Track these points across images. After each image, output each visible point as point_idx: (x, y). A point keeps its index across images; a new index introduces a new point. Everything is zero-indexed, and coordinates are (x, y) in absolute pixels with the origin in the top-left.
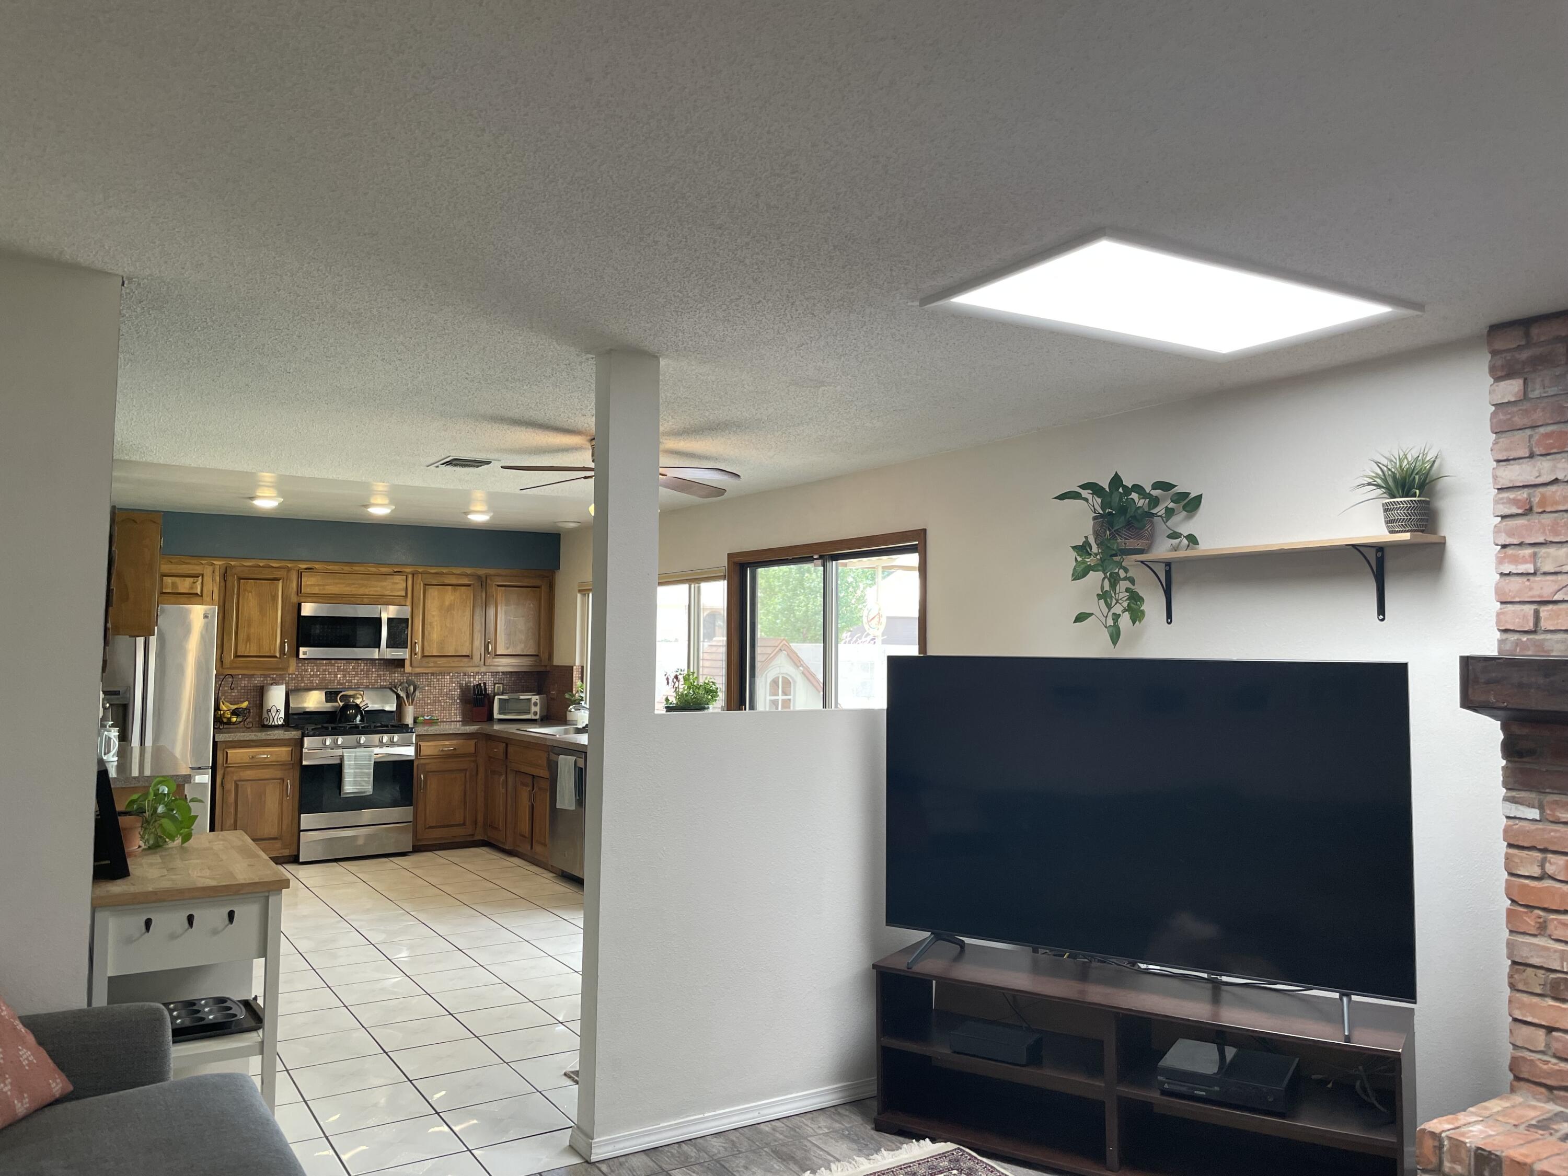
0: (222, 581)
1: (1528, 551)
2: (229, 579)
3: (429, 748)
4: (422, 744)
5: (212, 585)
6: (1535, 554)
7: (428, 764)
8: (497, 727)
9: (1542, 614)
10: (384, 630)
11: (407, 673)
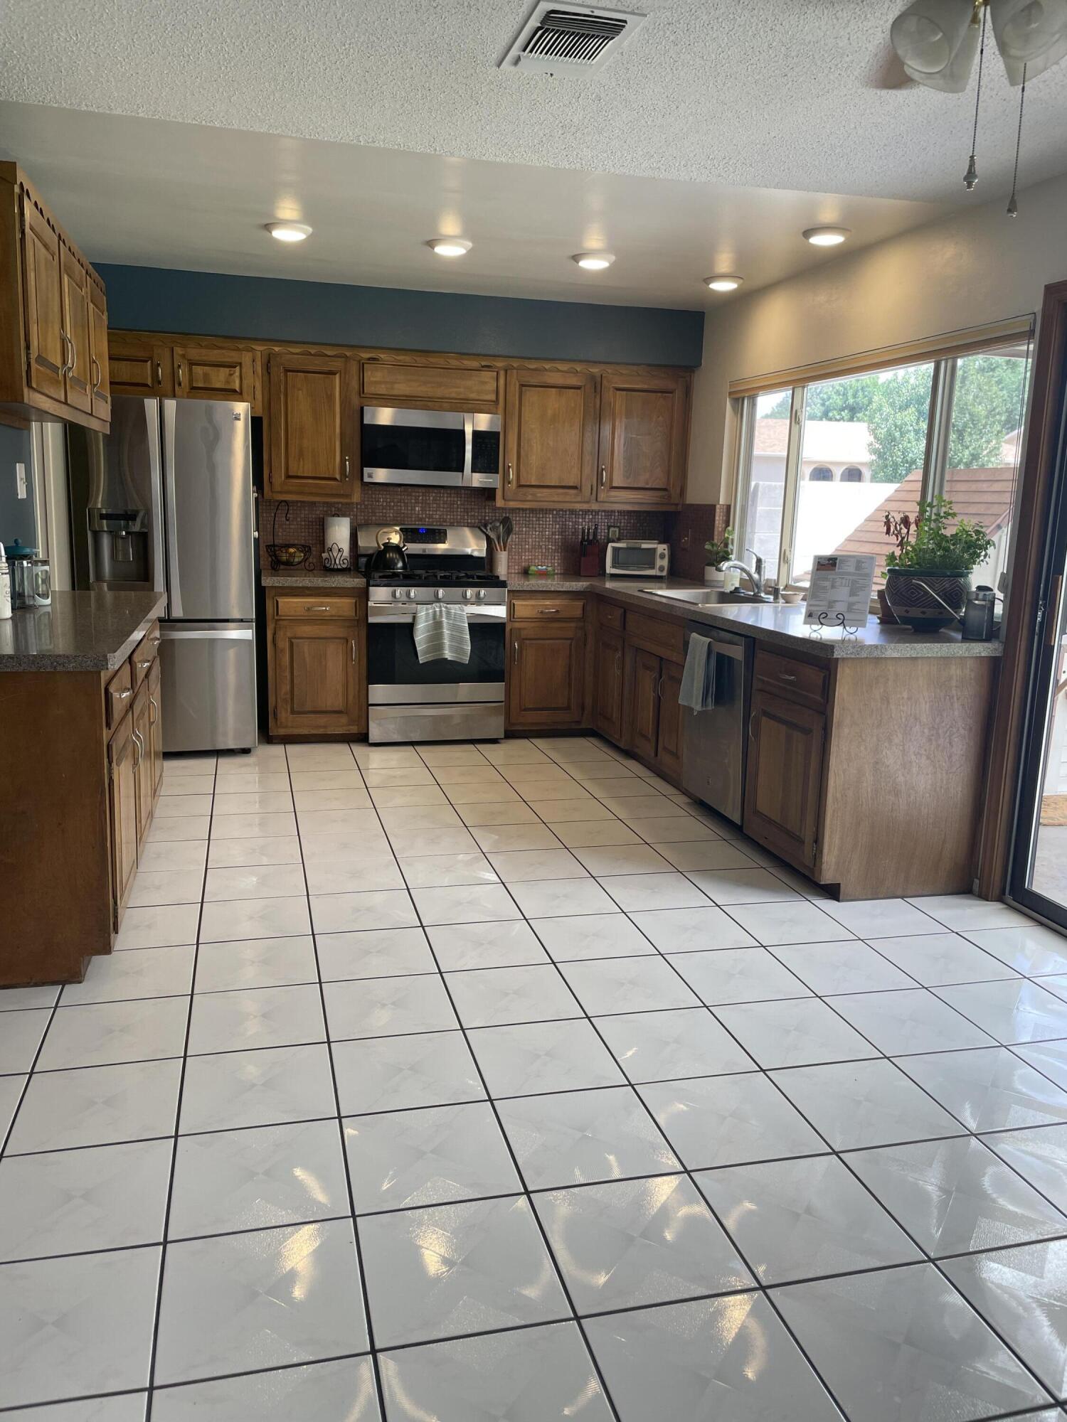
0: (265, 372)
2: (274, 370)
3: (525, 608)
4: (516, 602)
5: (252, 377)
7: (524, 629)
8: (609, 585)
10: (469, 447)
11: (499, 508)
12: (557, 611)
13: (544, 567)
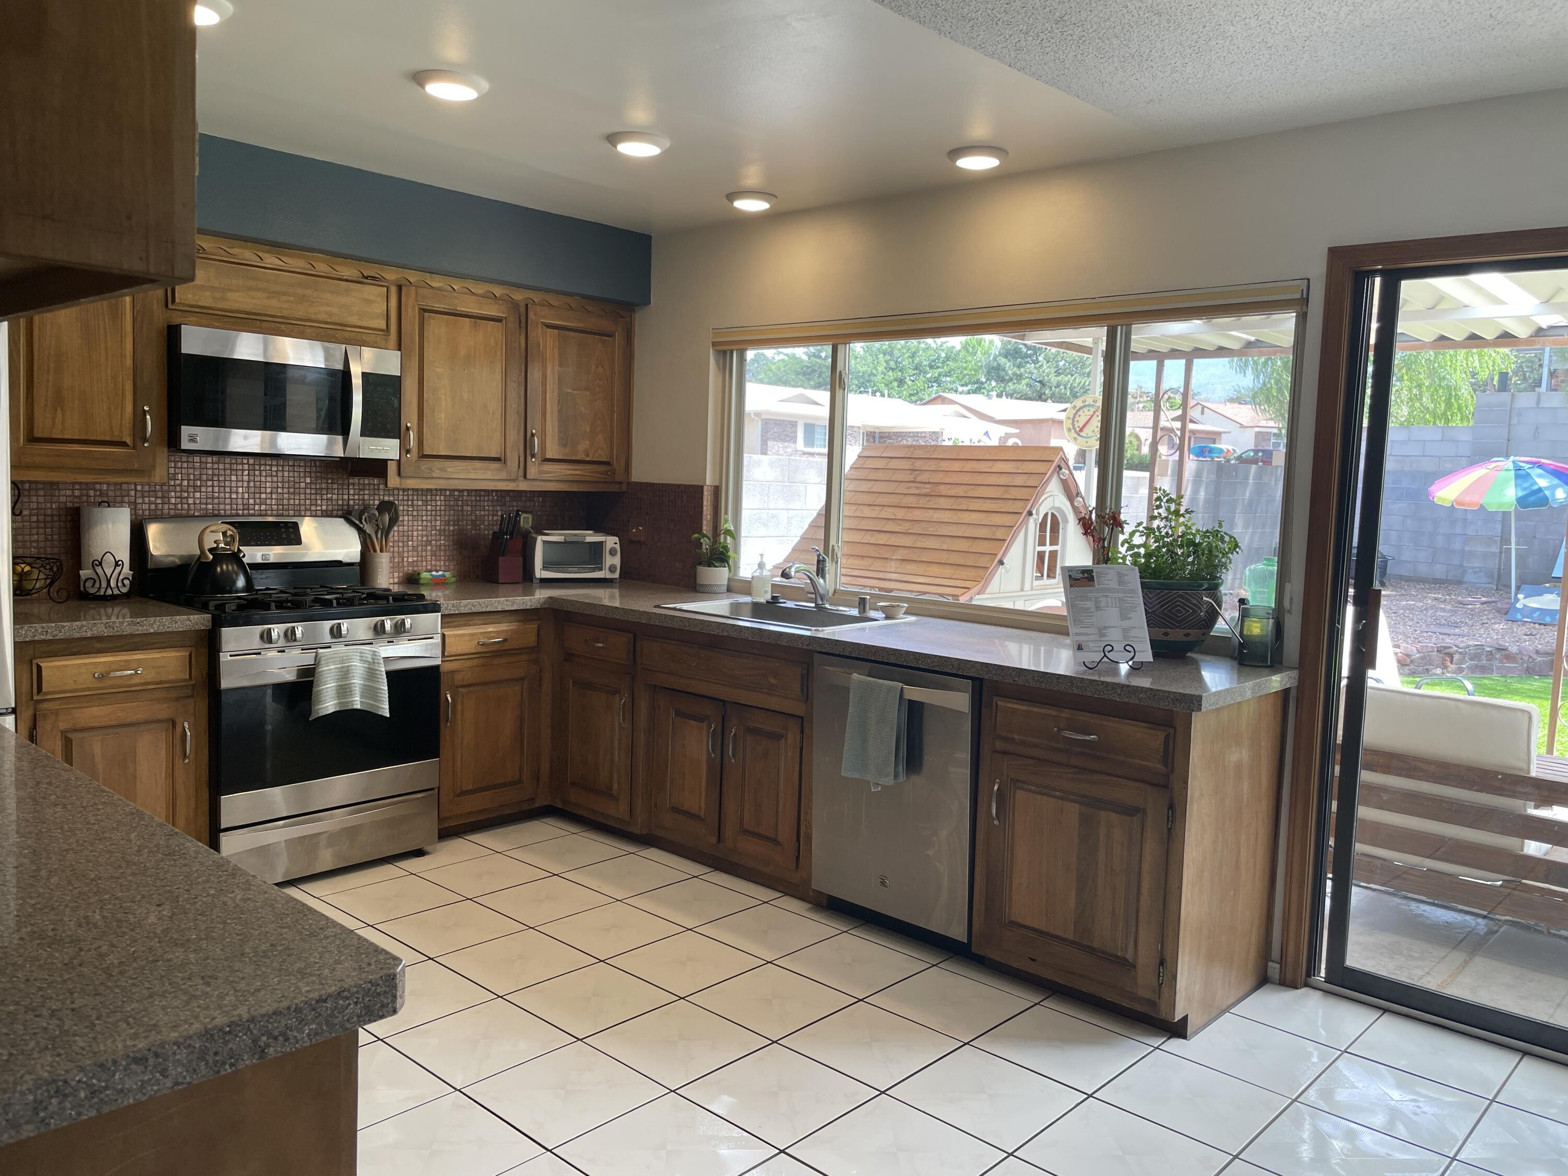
3: (459, 640)
4: (452, 632)
7: (462, 672)
10: (357, 398)
11: (394, 489)
12: (505, 640)
13: (440, 573)
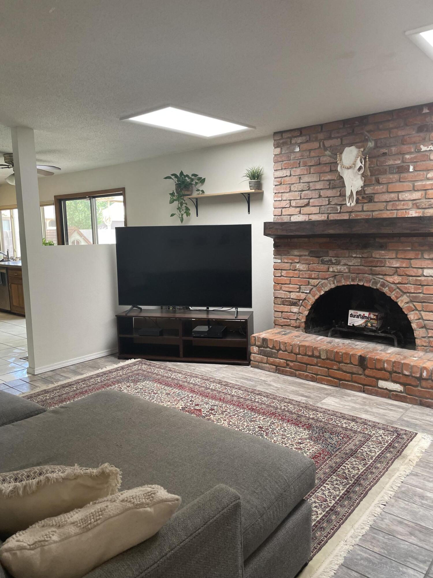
1: (280, 195)
6: (282, 195)
9: (283, 211)
